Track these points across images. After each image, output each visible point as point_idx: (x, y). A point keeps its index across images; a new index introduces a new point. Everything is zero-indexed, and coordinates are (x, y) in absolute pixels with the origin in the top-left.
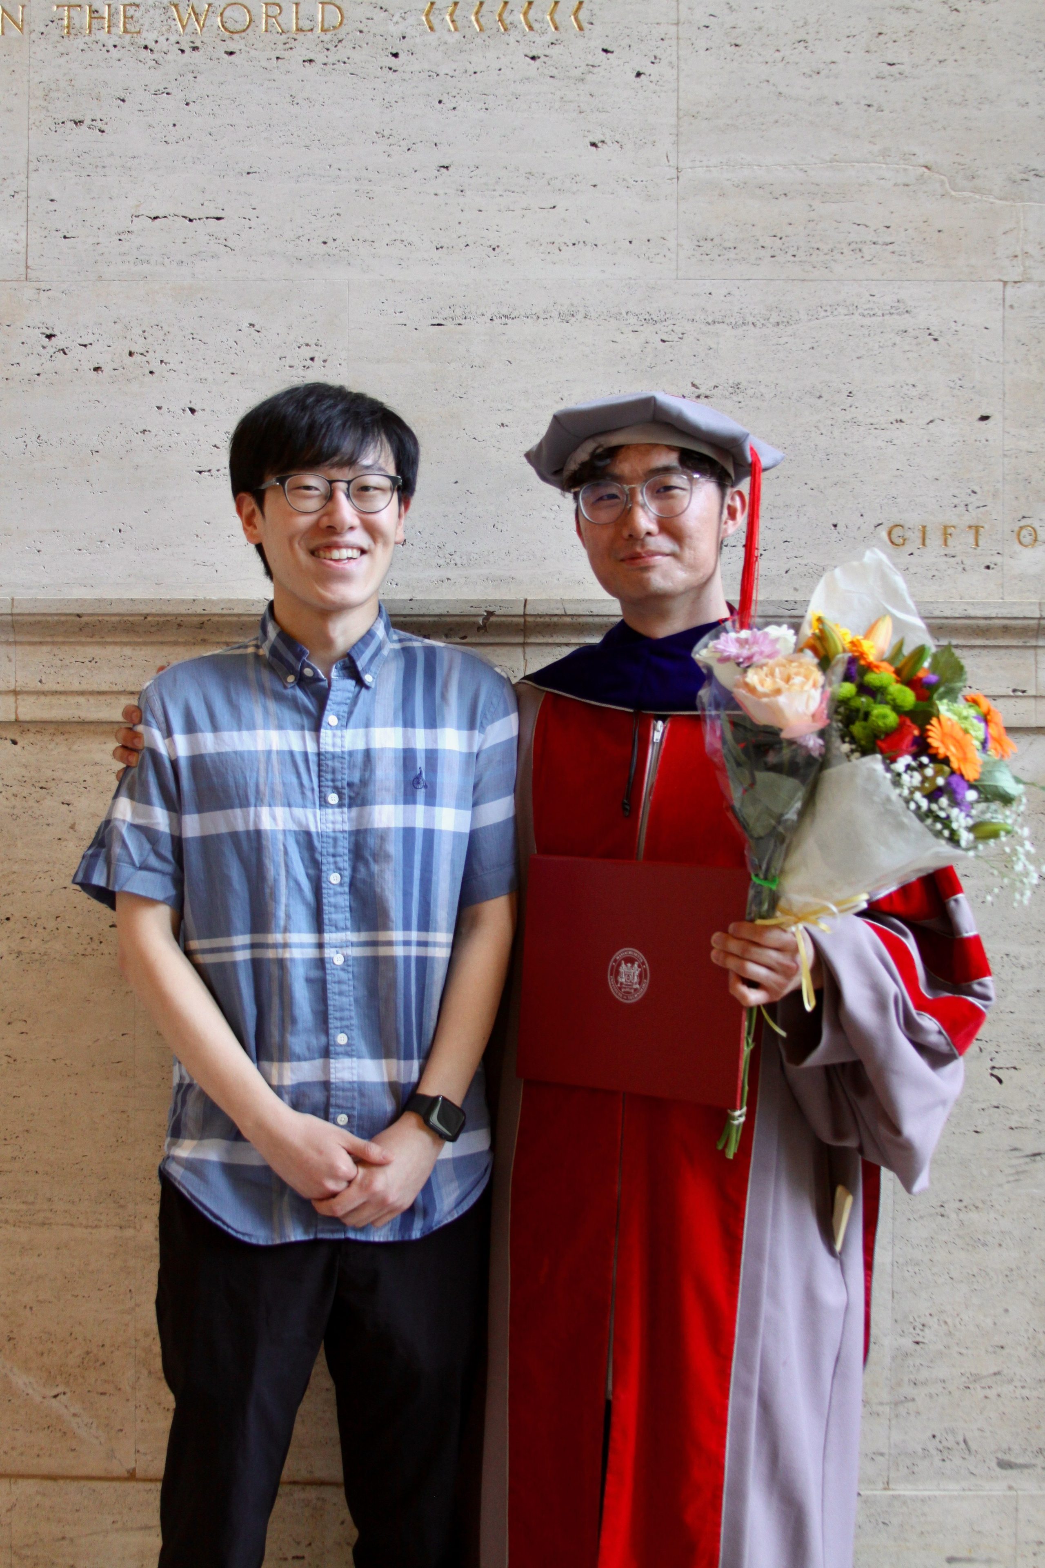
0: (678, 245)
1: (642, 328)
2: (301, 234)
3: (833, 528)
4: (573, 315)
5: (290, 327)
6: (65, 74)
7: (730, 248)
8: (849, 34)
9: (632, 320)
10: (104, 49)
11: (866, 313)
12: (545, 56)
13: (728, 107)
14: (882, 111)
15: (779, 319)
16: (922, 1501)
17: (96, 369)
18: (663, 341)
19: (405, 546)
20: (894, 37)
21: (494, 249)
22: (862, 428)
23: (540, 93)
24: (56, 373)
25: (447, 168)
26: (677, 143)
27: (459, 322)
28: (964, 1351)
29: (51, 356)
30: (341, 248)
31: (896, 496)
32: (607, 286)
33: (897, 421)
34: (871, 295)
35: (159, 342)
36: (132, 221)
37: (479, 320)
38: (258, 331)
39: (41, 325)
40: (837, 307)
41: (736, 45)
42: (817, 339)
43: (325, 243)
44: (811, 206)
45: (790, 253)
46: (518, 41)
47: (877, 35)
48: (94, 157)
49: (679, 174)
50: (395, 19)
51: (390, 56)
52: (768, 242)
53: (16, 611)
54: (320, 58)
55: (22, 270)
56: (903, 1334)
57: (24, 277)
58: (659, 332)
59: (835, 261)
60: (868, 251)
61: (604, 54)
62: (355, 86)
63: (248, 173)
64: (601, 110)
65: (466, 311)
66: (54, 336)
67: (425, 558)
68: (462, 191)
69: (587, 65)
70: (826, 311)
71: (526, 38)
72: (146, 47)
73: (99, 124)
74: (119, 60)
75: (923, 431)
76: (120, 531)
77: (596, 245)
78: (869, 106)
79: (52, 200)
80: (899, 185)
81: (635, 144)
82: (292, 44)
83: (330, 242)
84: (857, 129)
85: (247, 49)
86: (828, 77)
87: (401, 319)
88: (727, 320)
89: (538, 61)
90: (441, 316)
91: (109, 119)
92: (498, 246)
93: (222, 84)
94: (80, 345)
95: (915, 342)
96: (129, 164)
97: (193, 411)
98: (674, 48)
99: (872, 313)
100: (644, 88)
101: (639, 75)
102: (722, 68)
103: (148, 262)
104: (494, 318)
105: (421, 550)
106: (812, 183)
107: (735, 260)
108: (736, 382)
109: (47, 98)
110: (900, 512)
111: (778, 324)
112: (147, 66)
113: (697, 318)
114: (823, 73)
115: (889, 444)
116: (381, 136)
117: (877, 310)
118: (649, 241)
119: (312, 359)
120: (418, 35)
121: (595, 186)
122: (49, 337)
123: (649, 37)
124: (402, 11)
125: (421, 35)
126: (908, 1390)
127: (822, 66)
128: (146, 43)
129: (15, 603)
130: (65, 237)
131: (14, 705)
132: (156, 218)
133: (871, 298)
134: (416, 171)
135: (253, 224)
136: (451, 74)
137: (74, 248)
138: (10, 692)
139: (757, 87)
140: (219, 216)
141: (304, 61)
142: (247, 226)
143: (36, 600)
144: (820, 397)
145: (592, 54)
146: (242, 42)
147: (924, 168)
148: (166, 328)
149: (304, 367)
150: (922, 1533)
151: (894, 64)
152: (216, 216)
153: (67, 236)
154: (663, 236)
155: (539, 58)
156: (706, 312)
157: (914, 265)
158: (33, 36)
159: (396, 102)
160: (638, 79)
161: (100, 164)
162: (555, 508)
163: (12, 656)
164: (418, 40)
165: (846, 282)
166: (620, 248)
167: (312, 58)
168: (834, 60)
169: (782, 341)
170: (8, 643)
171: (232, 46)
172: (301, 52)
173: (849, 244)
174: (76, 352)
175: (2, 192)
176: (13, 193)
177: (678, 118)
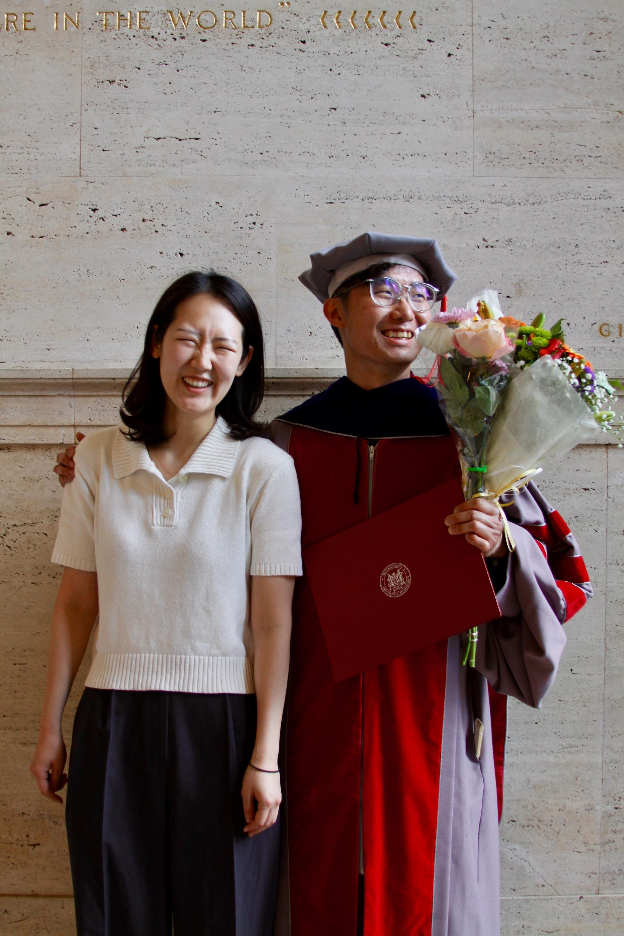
0: (474, 156)
1: (453, 206)
2: (247, 148)
3: (567, 325)
4: (411, 198)
5: (240, 204)
6: (104, 53)
7: (505, 158)
8: (573, 33)
9: (447, 200)
10: (127, 38)
11: (585, 197)
12: (394, 43)
13: (503, 75)
14: (593, 79)
15: (534, 201)
16: (619, 900)
17: (123, 230)
18: (466, 213)
19: (311, 336)
20: (600, 36)
21: (364, 158)
22: (584, 266)
23: (390, 65)
24: (98, 232)
25: (335, 109)
26: (473, 96)
27: (344, 201)
29: (95, 222)
30: (272, 157)
31: (604, 307)
32: (432, 180)
33: (604, 262)
34: (588, 187)
35: (161, 213)
36: (144, 141)
37: (355, 200)
38: (221, 207)
39: (89, 203)
40: (568, 194)
41: (507, 39)
42: (557, 213)
43: (262, 154)
44: (552, 134)
45: (540, 162)
46: (377, 35)
47: (589, 34)
48: (121, 103)
49: (474, 114)
50: (303, 21)
51: (300, 42)
52: (527, 155)
53: (75, 376)
54: (258, 44)
55: (78, 170)
56: (608, 803)
57: (78, 174)
58: (463, 208)
59: (567, 167)
60: (586, 161)
61: (429, 42)
62: (279, 60)
63: (215, 112)
64: (427, 75)
65: (347, 195)
66: (97, 210)
67: (323, 343)
68: (344, 123)
69: (419, 49)
70: (562, 196)
71: (382, 33)
72: (153, 37)
73: (124, 83)
74: (137, 45)
75: (620, 268)
76: (137, 327)
77: (425, 156)
78: (585, 75)
79: (96, 128)
80: (604, 122)
81: (448, 96)
82: (241, 35)
83: (265, 153)
84: (579, 89)
85: (214, 38)
86: (561, 58)
87: (308, 199)
88: (503, 201)
89: (389, 46)
90: (332, 197)
91: (130, 79)
92: (366, 156)
93: (199, 59)
94: (113, 215)
95: (614, 215)
96: (142, 107)
97: (182, 255)
98: (471, 40)
99: (589, 198)
100: (453, 63)
101: (449, 55)
102: (499, 52)
103: (154, 165)
104: (364, 199)
105: (321, 339)
106: (553, 121)
107: (508, 165)
108: (509, 238)
109: (93, 67)
110: (606, 316)
111: (534, 204)
112: (153, 48)
113: (486, 200)
114: (558, 56)
115: (600, 275)
116: (295, 90)
117: (592, 196)
118: (456, 153)
119: (254, 223)
120: (317, 30)
121: (424, 121)
122: (94, 210)
123: (455, 33)
124: (307, 16)
125: (319, 30)
126: (610, 836)
127: (558, 52)
128: (153, 34)
129: (75, 372)
130: (104, 150)
131: (73, 434)
132: (159, 139)
133: (588, 189)
134: (316, 111)
135: (218, 142)
136: (337, 53)
137: (109, 157)
138: (71, 426)
139: (520, 63)
140: (197, 137)
141: (248, 45)
142: (214, 144)
143: (87, 370)
144: (559, 247)
145: (421, 42)
146: (211, 34)
147: (618, 113)
148: (165, 205)
149: (249, 228)
150: (619, 918)
151: (600, 51)
152: (195, 137)
153: (105, 149)
154: (465, 151)
155: (390, 44)
156: (491, 196)
157: (614, 170)
158: (85, 30)
159: (304, 70)
160: (449, 58)
161: (125, 107)
163: (73, 404)
164: (317, 33)
165: (574, 179)
166: (439, 158)
167: (253, 43)
168: (565, 48)
169: (536, 214)
170: (70, 396)
171: (205, 36)
172: (246, 40)
173: (575, 157)
174: (111, 219)
175: (65, 123)
176: (72, 124)
177: (473, 81)
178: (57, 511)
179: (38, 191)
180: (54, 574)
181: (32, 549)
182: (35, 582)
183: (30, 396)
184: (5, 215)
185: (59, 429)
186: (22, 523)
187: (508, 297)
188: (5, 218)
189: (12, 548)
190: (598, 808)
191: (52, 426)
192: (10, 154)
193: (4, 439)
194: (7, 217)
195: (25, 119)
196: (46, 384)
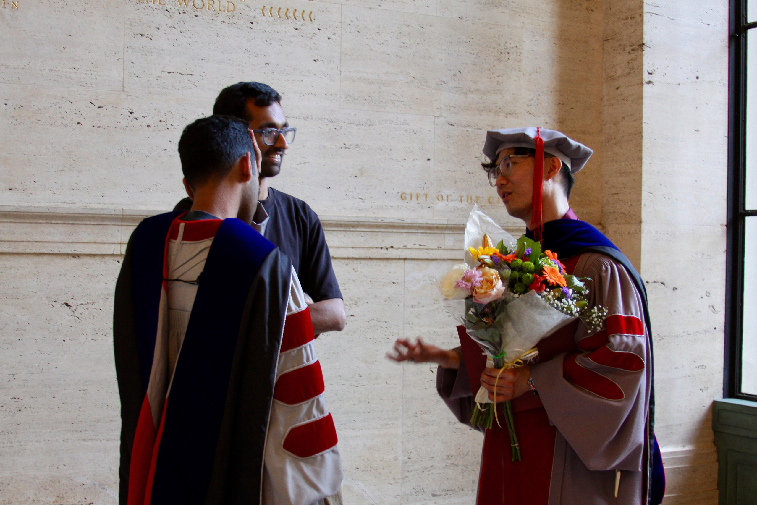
0: (340, 97)
1: (329, 124)
3: (385, 193)
6: (138, 17)
7: (356, 99)
8: (392, 32)
9: (326, 121)
10: (152, 9)
11: (395, 123)
12: (300, 29)
13: (356, 52)
14: (401, 58)
17: (148, 126)
18: (335, 129)
22: (394, 161)
23: (298, 41)
24: (133, 126)
25: (268, 64)
26: (340, 63)
28: (422, 460)
29: (132, 120)
31: (403, 183)
32: (318, 109)
33: (404, 159)
35: (171, 118)
36: (161, 73)
39: (128, 109)
40: (387, 121)
41: (359, 32)
42: (381, 131)
44: (380, 87)
45: (374, 102)
46: (291, 23)
47: (400, 33)
48: (148, 48)
49: (341, 73)
50: (252, 10)
51: (250, 23)
52: (367, 98)
53: (124, 214)
54: (227, 21)
55: (122, 87)
56: (405, 455)
57: (122, 90)
58: (334, 125)
59: (387, 106)
60: (397, 103)
61: (318, 30)
62: (239, 32)
63: (202, 60)
64: (317, 49)
66: (133, 113)
68: (273, 73)
69: (313, 33)
70: (384, 122)
71: (294, 22)
72: (167, 10)
73: (150, 37)
74: (157, 14)
75: (411, 163)
76: (156, 185)
77: (315, 95)
78: (397, 56)
79: (133, 63)
80: (405, 83)
81: (328, 62)
82: (218, 15)
84: (393, 63)
85: (202, 15)
86: (385, 45)
88: (355, 123)
91: (153, 35)
93: (193, 27)
94: (142, 117)
95: (409, 134)
96: (160, 52)
98: (340, 31)
100: (331, 43)
101: (329, 38)
102: (354, 39)
103: (167, 88)
106: (380, 80)
107: (357, 103)
108: (357, 144)
109: (131, 25)
110: (404, 189)
111: (369, 125)
112: (167, 17)
113: (345, 122)
115: (402, 166)
116: (247, 51)
117: (398, 123)
118: (331, 95)
120: (259, 17)
121: (315, 75)
122: (131, 113)
123: (332, 26)
124: (254, 8)
126: (407, 474)
127: (384, 41)
128: (166, 9)
129: (124, 211)
130: (137, 77)
131: (120, 248)
132: (170, 73)
133: (397, 119)
134: (258, 64)
135: (204, 78)
136: (270, 31)
137: (140, 81)
138: (119, 243)
139: (365, 46)
140: (192, 74)
141: (222, 22)
142: (201, 79)
144: (382, 150)
145: (315, 30)
146: (201, 12)
147: (412, 78)
148: (173, 113)
151: (404, 43)
154: (336, 93)
155: (298, 29)
156: (348, 120)
157: (409, 109)
159: (252, 39)
160: (329, 40)
161: (150, 51)
162: (301, 183)
163: (120, 230)
164: (259, 19)
165: (390, 113)
166: (322, 96)
167: (224, 21)
168: (387, 40)
169: (370, 131)
170: (119, 225)
171: (197, 14)
172: (220, 19)
173: (391, 101)
174: (141, 119)
175: (114, 58)
176: (118, 59)
177: (341, 54)
178: (108, 295)
179: (97, 98)
180: (106, 334)
181: (92, 319)
182: (94, 339)
183: (94, 225)
184: (77, 112)
185: (111, 245)
186: (86, 303)
187: (356, 176)
188: (76, 114)
189: (80, 318)
190: (400, 458)
191: (107, 243)
192: (80, 73)
193: (77, 251)
194: (78, 113)
195: (89, 52)
196: (105, 218)
